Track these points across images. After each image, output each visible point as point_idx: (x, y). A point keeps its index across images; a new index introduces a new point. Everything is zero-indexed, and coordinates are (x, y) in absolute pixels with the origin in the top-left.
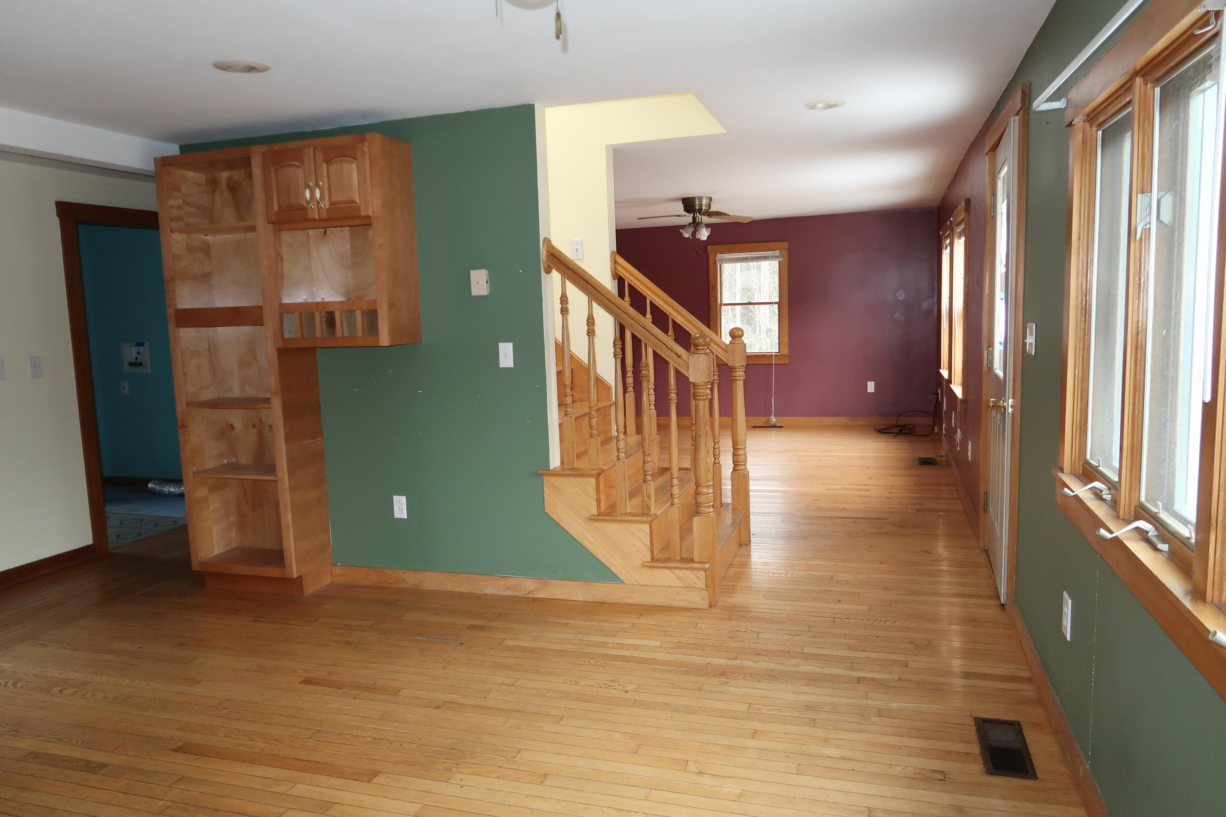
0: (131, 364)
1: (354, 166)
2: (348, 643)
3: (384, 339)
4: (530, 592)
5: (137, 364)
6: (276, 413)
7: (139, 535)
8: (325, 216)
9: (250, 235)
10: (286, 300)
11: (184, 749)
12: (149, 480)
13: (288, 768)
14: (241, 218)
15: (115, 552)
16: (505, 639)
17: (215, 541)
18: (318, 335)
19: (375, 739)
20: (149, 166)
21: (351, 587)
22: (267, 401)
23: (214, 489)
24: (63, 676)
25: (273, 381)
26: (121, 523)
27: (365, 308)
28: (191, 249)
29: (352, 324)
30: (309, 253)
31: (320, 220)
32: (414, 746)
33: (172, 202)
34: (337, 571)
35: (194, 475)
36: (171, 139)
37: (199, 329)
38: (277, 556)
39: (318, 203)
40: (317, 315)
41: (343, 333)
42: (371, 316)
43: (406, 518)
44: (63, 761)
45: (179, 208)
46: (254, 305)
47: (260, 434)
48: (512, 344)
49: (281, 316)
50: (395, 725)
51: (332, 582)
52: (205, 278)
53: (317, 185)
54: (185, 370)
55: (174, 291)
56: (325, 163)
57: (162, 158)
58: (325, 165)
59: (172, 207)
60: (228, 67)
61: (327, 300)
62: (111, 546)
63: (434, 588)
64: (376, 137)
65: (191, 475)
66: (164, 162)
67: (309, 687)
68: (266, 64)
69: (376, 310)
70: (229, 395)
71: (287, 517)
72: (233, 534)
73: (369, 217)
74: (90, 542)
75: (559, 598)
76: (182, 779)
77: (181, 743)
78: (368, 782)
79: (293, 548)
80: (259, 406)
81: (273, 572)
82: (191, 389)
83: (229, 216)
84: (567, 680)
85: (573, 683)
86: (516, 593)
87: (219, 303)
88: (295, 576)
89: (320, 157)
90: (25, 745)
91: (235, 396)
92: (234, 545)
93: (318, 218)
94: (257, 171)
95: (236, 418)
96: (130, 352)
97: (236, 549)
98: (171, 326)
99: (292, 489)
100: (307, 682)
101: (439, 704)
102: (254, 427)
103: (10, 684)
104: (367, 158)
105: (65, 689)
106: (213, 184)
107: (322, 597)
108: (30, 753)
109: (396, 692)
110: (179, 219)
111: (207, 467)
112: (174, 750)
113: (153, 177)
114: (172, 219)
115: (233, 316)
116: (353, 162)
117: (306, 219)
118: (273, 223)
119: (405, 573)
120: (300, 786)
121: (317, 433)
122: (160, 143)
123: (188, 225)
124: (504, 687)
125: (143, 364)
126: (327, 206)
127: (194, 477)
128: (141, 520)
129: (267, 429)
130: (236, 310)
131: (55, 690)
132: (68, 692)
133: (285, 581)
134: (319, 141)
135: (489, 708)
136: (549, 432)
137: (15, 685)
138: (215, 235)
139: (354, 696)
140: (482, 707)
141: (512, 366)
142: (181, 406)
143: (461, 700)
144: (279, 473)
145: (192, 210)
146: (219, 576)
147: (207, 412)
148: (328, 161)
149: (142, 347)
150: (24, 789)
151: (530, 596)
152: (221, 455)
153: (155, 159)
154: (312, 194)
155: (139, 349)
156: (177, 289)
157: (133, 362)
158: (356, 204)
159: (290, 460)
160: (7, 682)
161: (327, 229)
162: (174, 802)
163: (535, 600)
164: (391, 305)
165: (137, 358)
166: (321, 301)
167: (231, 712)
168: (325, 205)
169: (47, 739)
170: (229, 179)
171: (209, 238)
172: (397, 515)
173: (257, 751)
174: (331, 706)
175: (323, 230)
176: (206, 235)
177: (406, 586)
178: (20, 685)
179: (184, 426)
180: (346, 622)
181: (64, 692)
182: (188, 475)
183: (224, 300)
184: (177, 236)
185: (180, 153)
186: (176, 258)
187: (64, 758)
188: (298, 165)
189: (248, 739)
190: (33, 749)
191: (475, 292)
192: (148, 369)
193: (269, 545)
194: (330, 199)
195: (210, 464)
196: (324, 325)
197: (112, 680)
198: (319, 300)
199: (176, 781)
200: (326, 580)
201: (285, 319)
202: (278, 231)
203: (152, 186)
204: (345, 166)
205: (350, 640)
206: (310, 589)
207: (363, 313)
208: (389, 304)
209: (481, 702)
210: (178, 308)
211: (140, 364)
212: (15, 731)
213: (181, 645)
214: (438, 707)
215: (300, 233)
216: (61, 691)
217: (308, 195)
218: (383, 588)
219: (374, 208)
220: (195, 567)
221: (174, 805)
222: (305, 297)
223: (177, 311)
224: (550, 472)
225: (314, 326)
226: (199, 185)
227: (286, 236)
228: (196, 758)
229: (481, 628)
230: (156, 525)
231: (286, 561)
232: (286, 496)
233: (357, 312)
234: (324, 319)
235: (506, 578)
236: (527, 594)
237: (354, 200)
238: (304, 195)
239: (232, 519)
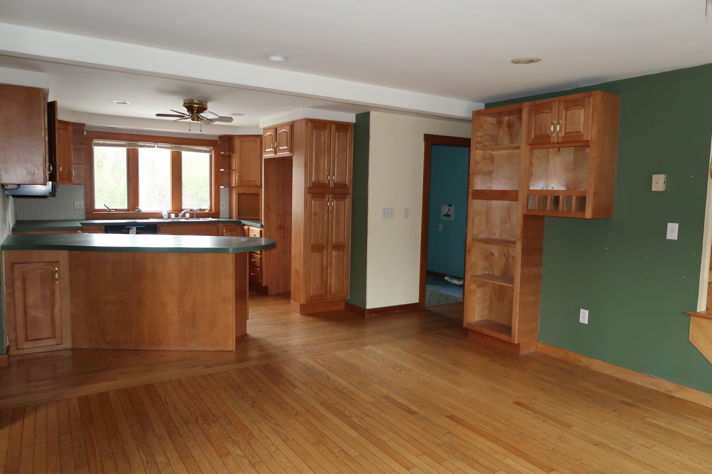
0: (445, 215)
1: (582, 111)
2: (543, 389)
3: (588, 214)
4: (669, 391)
5: (448, 215)
6: (517, 251)
7: (439, 302)
8: (561, 141)
9: (516, 151)
10: (532, 188)
11: (452, 418)
12: (445, 275)
13: (504, 448)
14: (512, 142)
15: (426, 308)
16: (646, 417)
17: (476, 313)
18: (548, 209)
19: (554, 449)
20: (469, 115)
21: (547, 357)
22: (514, 243)
23: (480, 286)
24: (402, 364)
25: (518, 232)
26: (431, 295)
27: (579, 195)
28: (484, 158)
29: (569, 203)
30: (548, 163)
31: (558, 143)
32: (578, 463)
33: (479, 134)
34: (540, 345)
35: (471, 277)
36: (481, 101)
37: (483, 201)
38: (508, 329)
39: (558, 133)
40: (549, 198)
41: (563, 209)
42: (582, 201)
43: (587, 324)
44: (399, 404)
45: (482, 136)
46: (513, 189)
47: (507, 260)
48: (678, 224)
49: (528, 197)
50: (567, 446)
51: (536, 351)
52: (489, 174)
53: (558, 123)
54: (473, 222)
55: (474, 180)
56: (564, 110)
57: (476, 111)
58: (564, 111)
59: (478, 136)
60: (519, 62)
61: (555, 189)
62: (426, 305)
63: (599, 371)
64: (599, 93)
65: (470, 277)
66: (477, 114)
67: (518, 407)
68: (540, 57)
69: (586, 197)
70: (493, 237)
71: (516, 309)
72: (486, 312)
73: (588, 141)
74: (418, 302)
75: (691, 401)
76: (450, 433)
77: (451, 414)
78: (548, 473)
79: (517, 327)
80: (510, 245)
81: (504, 337)
82: (475, 232)
83: (505, 141)
84: (692, 458)
85: (697, 462)
86: (658, 389)
87: (495, 188)
88: (516, 343)
89: (562, 107)
90: (384, 391)
91: (497, 238)
92: (485, 318)
93: (556, 142)
94: (525, 116)
95: (495, 250)
96: (445, 209)
97: (486, 320)
98: (470, 198)
99: (521, 294)
100: (517, 403)
101: (596, 443)
102: (504, 256)
103: (380, 361)
104: (592, 106)
105: (402, 370)
106: (500, 123)
107: (529, 358)
108: (385, 396)
109: (569, 426)
110: (481, 142)
111: (477, 274)
112: (447, 416)
113: (471, 121)
114: (477, 143)
115: (502, 195)
116: (583, 109)
117: (550, 143)
118: (530, 145)
119: (581, 357)
120: (509, 460)
121: (539, 264)
122: (476, 103)
123: (484, 146)
124: (643, 447)
125: (450, 216)
126: (563, 135)
127: (471, 278)
128: (440, 295)
129: (511, 258)
130: (504, 192)
131: (398, 369)
132: (403, 372)
133: (510, 344)
134: (562, 98)
135: (630, 457)
136: (699, 287)
137: (382, 362)
138: (497, 151)
139: (543, 420)
140: (626, 455)
141: (676, 239)
142: (469, 241)
143: (612, 445)
144: (515, 283)
145: (487, 138)
146: (475, 332)
147: (481, 245)
148: (567, 109)
149: (451, 207)
150: (383, 411)
151: (668, 393)
152: (485, 269)
153: (473, 112)
154: (555, 128)
155: (450, 208)
156: (475, 179)
157: (446, 214)
158: (581, 134)
159: (522, 278)
160: (379, 360)
161: (560, 148)
162: (445, 443)
163: (672, 397)
164: (595, 195)
165: (448, 213)
166: (551, 189)
167: (476, 406)
168: (561, 134)
169: (393, 391)
170: (509, 120)
171: (494, 152)
172: (581, 321)
173: (487, 432)
174: (530, 421)
175: (558, 149)
176: (492, 151)
177: (581, 365)
178: (384, 362)
179: (469, 251)
180: (542, 376)
181: (402, 371)
182: (468, 277)
183: (497, 186)
184: (478, 152)
185: (485, 108)
186: (477, 163)
187: (399, 403)
188: (548, 112)
189: (483, 424)
190: (388, 394)
191: (654, 188)
192: (452, 218)
193: (504, 322)
194: (565, 130)
195: (479, 273)
196: (552, 203)
197: (422, 372)
198: (550, 189)
199: (447, 433)
200: (533, 350)
201: (530, 198)
202: (532, 150)
203: (470, 125)
204: (577, 112)
205: (544, 387)
206: (523, 352)
207: (577, 198)
208: (594, 194)
209: (626, 452)
210: (474, 189)
211: (449, 216)
212: (381, 383)
213: (454, 364)
214: (595, 445)
215: (545, 150)
216: (400, 371)
217: (552, 129)
218: (566, 362)
219: (592, 136)
220: (465, 325)
221: (445, 444)
222: (541, 186)
223: (473, 190)
224: (696, 314)
225: (546, 203)
226: (491, 124)
227: (536, 152)
228: (457, 425)
229: (630, 405)
230: (447, 299)
231: (512, 333)
232: (517, 297)
233: (573, 197)
234: (553, 200)
235: (652, 377)
236: (666, 392)
237: (580, 131)
238: (550, 129)
239: (486, 304)
